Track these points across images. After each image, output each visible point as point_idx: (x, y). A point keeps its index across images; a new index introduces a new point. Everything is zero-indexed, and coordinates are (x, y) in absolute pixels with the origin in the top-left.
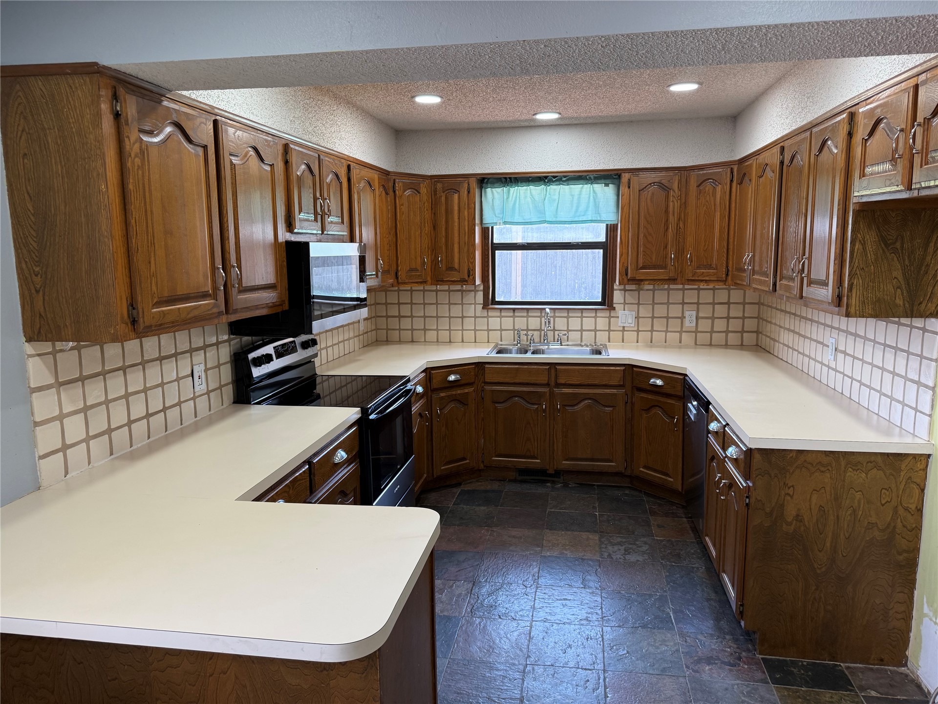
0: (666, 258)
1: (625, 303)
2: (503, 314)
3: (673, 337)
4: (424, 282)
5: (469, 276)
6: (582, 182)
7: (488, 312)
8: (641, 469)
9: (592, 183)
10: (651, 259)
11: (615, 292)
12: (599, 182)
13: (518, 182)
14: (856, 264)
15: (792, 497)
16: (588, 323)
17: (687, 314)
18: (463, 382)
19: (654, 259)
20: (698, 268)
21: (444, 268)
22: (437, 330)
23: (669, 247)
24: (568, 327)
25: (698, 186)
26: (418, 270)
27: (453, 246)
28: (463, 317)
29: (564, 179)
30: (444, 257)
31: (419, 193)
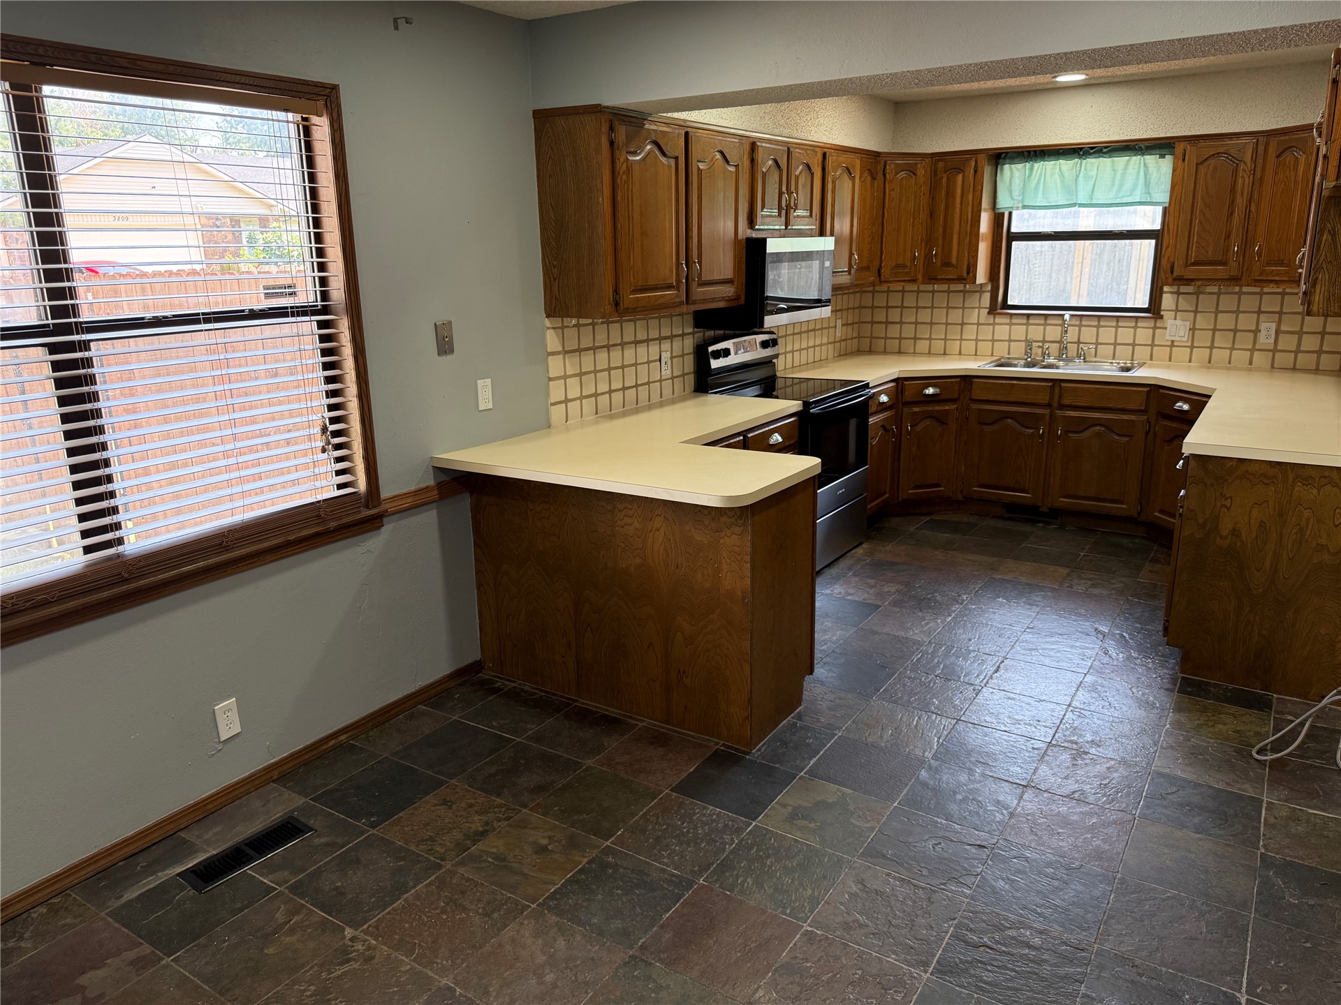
0: (1227, 251)
1: (1177, 310)
2: (1014, 321)
3: (1241, 356)
4: (914, 281)
5: (968, 273)
6: (1128, 153)
7: (994, 318)
8: (1157, 514)
9: (1143, 154)
10: (1207, 252)
11: (1164, 295)
12: (1153, 152)
13: (1045, 156)
14: (1323, 257)
15: (1229, 509)
16: (1125, 334)
17: (1263, 326)
18: (943, 397)
19: (1210, 253)
20: (1269, 264)
21: (939, 264)
22: (930, 339)
23: (1233, 236)
24: (1097, 339)
25: (1278, 157)
26: (906, 266)
27: (952, 237)
28: (963, 324)
29: (1105, 150)
30: (940, 250)
31: (915, 175)
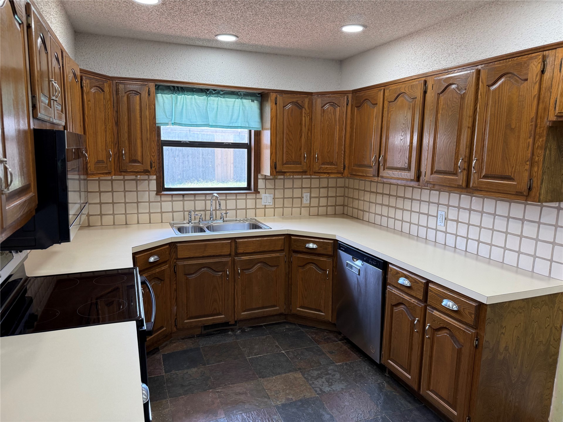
0: (301, 156)
1: (266, 188)
2: (174, 199)
3: (296, 211)
4: (109, 173)
5: (151, 168)
6: (235, 96)
7: (161, 197)
8: (298, 309)
9: (241, 99)
10: (292, 157)
11: (259, 180)
12: (247, 98)
13: (184, 91)
15: (504, 334)
16: (241, 204)
17: (304, 195)
18: (161, 261)
19: (293, 157)
20: (323, 164)
21: (127, 161)
22: (113, 214)
23: (303, 148)
24: (226, 207)
25: (322, 107)
26: (104, 162)
27: (136, 140)
28: (138, 202)
29: (222, 93)
30: (128, 151)
31: (103, 91)
